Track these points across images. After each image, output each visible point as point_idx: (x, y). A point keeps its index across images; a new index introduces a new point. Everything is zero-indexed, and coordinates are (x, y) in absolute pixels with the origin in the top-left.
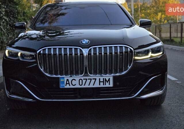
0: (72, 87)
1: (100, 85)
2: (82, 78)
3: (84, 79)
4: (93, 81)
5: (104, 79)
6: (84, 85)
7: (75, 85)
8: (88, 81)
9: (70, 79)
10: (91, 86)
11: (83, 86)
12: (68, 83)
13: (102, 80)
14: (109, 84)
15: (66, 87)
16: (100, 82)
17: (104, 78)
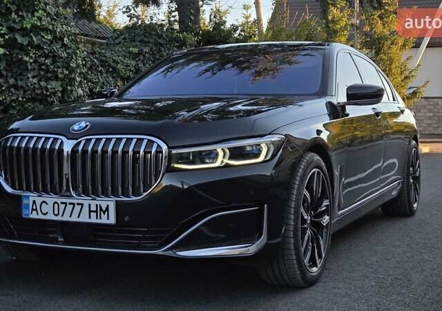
0: (41, 216)
1: (90, 218)
2: (59, 201)
3: (62, 203)
4: (78, 208)
5: (97, 205)
6: (62, 216)
7: (47, 213)
8: (69, 207)
9: (39, 200)
10: (74, 219)
11: (59, 218)
12: (34, 208)
13: (93, 208)
14: (108, 219)
15: (31, 216)
16: (90, 211)
17: (98, 203)
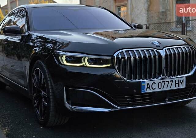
0: (152, 91)
1: (175, 87)
2: (161, 81)
3: (163, 82)
4: (170, 83)
5: (179, 80)
6: (163, 88)
7: (155, 88)
8: (167, 83)
9: (151, 83)
10: (169, 89)
11: (161, 90)
12: (148, 87)
13: (177, 82)
14: (183, 86)
15: (146, 92)
16: (176, 84)
